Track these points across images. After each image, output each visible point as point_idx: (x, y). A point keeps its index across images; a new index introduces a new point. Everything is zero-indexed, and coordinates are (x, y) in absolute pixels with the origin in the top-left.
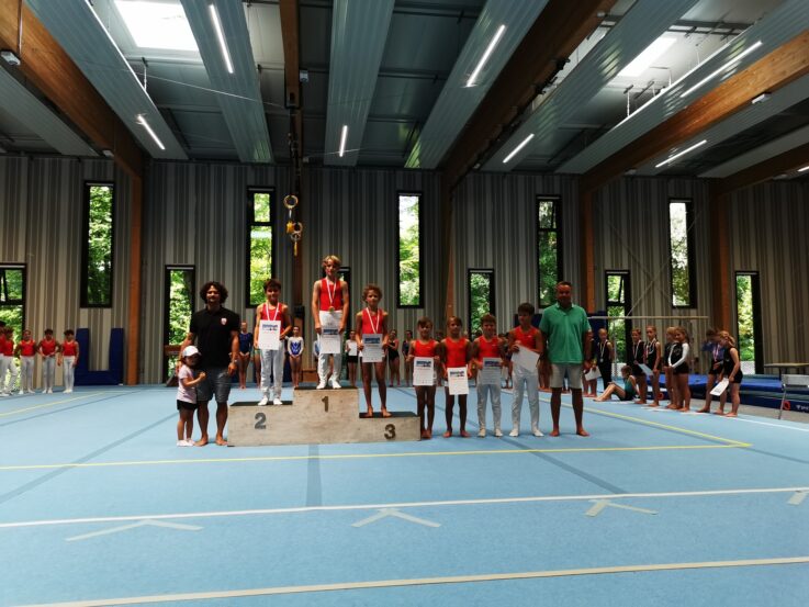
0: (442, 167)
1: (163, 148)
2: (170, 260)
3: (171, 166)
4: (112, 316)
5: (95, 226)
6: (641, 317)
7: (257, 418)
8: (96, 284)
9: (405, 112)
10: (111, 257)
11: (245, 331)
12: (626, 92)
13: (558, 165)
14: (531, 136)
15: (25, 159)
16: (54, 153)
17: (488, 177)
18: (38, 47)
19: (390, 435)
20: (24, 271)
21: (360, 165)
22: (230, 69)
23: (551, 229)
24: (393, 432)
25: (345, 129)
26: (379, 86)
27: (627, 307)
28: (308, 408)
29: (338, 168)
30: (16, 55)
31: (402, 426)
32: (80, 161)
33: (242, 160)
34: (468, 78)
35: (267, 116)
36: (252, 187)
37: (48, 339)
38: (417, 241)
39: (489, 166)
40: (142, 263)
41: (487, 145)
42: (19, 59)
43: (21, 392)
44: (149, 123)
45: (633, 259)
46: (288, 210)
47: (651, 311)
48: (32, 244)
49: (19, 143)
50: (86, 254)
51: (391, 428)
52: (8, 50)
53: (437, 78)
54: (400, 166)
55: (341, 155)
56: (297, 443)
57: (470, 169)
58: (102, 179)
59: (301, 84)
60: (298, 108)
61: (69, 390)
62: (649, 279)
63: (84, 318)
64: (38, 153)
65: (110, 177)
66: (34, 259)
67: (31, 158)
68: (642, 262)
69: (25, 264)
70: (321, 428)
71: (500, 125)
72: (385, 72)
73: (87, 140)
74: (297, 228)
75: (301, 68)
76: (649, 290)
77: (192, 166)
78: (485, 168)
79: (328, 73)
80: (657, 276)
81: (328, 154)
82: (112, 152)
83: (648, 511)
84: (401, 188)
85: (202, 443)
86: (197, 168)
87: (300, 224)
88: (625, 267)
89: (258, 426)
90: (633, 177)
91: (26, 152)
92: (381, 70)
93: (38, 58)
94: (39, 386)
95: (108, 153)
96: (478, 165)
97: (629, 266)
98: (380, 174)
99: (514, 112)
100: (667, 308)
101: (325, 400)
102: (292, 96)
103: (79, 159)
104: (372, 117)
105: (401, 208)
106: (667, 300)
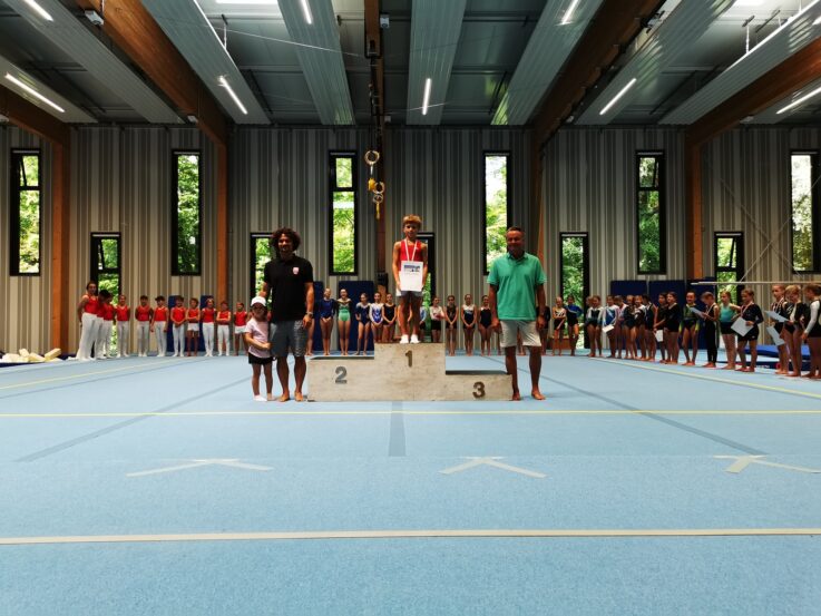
0: (533, 124)
1: (245, 112)
2: (255, 228)
3: (254, 132)
4: (202, 284)
5: (183, 197)
6: (755, 282)
7: (337, 372)
8: (186, 255)
9: (492, 62)
10: (200, 227)
11: (328, 297)
12: (745, 25)
13: (662, 117)
14: (634, 80)
15: (116, 130)
16: (143, 122)
17: (582, 133)
18: (119, 6)
19: (479, 393)
20: (119, 240)
21: (445, 124)
22: (309, 19)
23: (653, 189)
24: (482, 390)
25: (429, 82)
26: (464, 31)
27: (740, 272)
28: (391, 362)
29: (420, 128)
30: (100, 14)
31: (493, 383)
32: (167, 128)
33: (324, 123)
34: (563, 14)
35: (348, 73)
36: (333, 151)
37: (144, 305)
38: (505, 206)
39: (584, 119)
40: (229, 231)
41: (582, 93)
42: (103, 18)
43: (119, 355)
44: (230, 84)
45: (747, 218)
46: (369, 166)
47: (767, 275)
48: (125, 213)
49: (111, 113)
50: (176, 224)
51: (480, 386)
52: (92, 9)
53: (526, 21)
54: (486, 124)
55: (424, 112)
56: (379, 400)
57: (563, 122)
58: (189, 147)
59: (381, 30)
60: (379, 58)
61: (161, 355)
62: (765, 241)
63: (175, 286)
64: (129, 123)
65: (196, 145)
66: (127, 227)
67: (122, 129)
68: (757, 222)
69: (120, 233)
70: (405, 384)
71: (598, 69)
72: (471, 16)
73: (173, 106)
74: (379, 188)
75: (382, 13)
76: (766, 253)
77: (274, 132)
78: (581, 122)
79: (409, 21)
80: (775, 236)
81: (410, 110)
82: (197, 117)
83: (808, 470)
84: (488, 148)
85: (284, 398)
86: (279, 134)
87: (382, 184)
88: (738, 228)
89: (339, 381)
90: (751, 126)
91: (118, 123)
92: (466, 14)
93: (122, 18)
94: (135, 351)
95: (192, 119)
96: (572, 118)
97: (743, 227)
98: (466, 132)
99: (615, 51)
100: (786, 272)
101: (409, 355)
102: (373, 43)
103: (167, 127)
104: (456, 70)
105: (487, 171)
106: (786, 264)
